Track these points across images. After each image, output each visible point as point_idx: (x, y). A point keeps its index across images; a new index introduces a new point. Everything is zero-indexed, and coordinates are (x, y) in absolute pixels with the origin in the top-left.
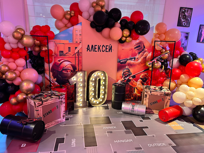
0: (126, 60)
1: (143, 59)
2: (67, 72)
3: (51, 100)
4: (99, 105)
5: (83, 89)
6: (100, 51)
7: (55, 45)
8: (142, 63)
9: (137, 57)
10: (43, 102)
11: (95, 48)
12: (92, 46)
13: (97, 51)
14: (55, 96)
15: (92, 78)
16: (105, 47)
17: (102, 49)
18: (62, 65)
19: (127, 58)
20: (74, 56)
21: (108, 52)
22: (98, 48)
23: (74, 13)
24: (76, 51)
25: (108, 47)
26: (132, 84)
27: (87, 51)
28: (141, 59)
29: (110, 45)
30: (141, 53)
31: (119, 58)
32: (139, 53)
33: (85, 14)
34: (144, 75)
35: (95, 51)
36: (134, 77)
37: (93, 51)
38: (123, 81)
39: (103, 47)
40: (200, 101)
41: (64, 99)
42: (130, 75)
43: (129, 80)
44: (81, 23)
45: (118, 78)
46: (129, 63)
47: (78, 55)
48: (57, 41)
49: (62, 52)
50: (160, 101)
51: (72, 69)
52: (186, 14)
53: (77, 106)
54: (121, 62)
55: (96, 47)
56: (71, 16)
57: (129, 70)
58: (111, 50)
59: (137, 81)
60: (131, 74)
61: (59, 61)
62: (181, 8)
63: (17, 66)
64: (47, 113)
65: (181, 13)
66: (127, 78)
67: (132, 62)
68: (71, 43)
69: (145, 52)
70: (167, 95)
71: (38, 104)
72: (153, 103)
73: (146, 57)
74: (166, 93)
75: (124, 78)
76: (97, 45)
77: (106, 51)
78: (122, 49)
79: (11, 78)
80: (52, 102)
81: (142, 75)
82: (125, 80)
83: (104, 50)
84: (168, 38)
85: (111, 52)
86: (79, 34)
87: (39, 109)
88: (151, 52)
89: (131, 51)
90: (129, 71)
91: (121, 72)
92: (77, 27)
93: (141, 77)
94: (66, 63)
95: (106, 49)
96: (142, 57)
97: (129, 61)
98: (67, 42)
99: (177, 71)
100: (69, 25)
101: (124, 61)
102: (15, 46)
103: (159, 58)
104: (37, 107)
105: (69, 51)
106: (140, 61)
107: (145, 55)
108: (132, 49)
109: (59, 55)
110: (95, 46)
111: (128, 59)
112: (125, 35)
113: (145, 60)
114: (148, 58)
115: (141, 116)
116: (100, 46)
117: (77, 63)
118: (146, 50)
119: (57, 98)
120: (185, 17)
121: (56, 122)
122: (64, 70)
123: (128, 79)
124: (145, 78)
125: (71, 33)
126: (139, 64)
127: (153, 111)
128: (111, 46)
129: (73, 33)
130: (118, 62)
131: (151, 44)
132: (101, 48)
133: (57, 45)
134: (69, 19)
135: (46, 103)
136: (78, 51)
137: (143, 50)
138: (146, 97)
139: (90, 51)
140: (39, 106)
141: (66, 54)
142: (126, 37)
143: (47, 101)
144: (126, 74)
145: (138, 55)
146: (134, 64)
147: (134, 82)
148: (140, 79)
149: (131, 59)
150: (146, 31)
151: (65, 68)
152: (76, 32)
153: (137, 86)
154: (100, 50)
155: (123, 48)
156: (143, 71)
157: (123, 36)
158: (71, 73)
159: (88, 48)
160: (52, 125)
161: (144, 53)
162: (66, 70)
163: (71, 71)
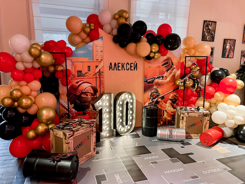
0: (153, 79)
1: (172, 78)
2: (87, 95)
3: (82, 129)
4: (127, 134)
5: (109, 114)
6: (124, 70)
7: (72, 63)
8: (170, 82)
9: (165, 75)
10: (74, 132)
11: (118, 67)
12: (115, 64)
13: (121, 70)
14: (86, 125)
15: (119, 102)
16: (130, 64)
17: (127, 67)
18: (80, 88)
19: (154, 77)
20: (95, 76)
21: (133, 70)
22: (122, 66)
23: (94, 26)
24: (97, 70)
25: (133, 65)
26: (161, 106)
27: (110, 70)
28: (169, 77)
29: (134, 62)
30: (169, 71)
31: (145, 77)
32: (167, 71)
33: (108, 28)
34: (174, 95)
35: (118, 70)
36: (163, 98)
37: (116, 70)
38: (151, 103)
39: (128, 64)
40: (243, 119)
41: (95, 127)
42: (158, 96)
43: (157, 102)
44: (102, 38)
45: (145, 100)
46: (157, 82)
47: (100, 75)
48: (74, 59)
49: (81, 72)
50: (199, 123)
51: (92, 92)
52: (210, 27)
53: (102, 136)
54: (148, 81)
55: (119, 65)
56: (91, 30)
57: (157, 90)
58: (136, 68)
59: (166, 103)
60: (159, 94)
61: (77, 83)
62: (205, 21)
63: (31, 90)
64: (78, 146)
65: (204, 26)
66: (155, 100)
67: (160, 81)
68: (91, 61)
69: (174, 69)
70: (206, 115)
71: (69, 135)
72: (190, 126)
73: (174, 75)
74: (205, 113)
75: (152, 100)
76: (120, 63)
77: (131, 70)
78: (149, 67)
79: (27, 106)
80: (83, 132)
81: (172, 95)
82: (153, 102)
83: (129, 68)
84: (198, 54)
85: (137, 70)
86: (100, 50)
87: (70, 141)
88: (180, 70)
89: (159, 68)
90: (157, 92)
91: (149, 93)
92: (98, 42)
93: (170, 98)
94: (85, 85)
95: (131, 67)
96: (171, 75)
97: (156, 80)
98: (86, 59)
99: (210, 89)
100: (88, 39)
101: (151, 80)
102: (29, 66)
103: (191, 75)
104: (68, 138)
105: (89, 70)
106: (168, 79)
107: (174, 73)
108: (159, 67)
109: (77, 76)
110: (118, 63)
111: (156, 78)
112: (154, 50)
113: (174, 79)
114: (177, 75)
115: (180, 142)
116: (124, 63)
117: (98, 84)
118: (175, 66)
119: (88, 127)
120: (209, 31)
121: (87, 156)
122: (82, 93)
123: (157, 100)
124: (175, 99)
125: (91, 49)
126: (167, 83)
127: (191, 135)
128: (137, 63)
129: (93, 49)
130: (145, 82)
131: (179, 60)
132: (125, 66)
133: (74, 63)
134: (88, 33)
135: (77, 134)
136: (100, 70)
137: (171, 67)
138: (183, 120)
139: (112, 70)
140: (70, 137)
141: (85, 75)
142: (155, 53)
143: (78, 130)
144: (154, 95)
145: (166, 73)
146: (162, 83)
147: (162, 104)
148: (169, 101)
149: (159, 78)
150: (176, 46)
151: (84, 91)
152: (97, 48)
153: (166, 108)
154: (124, 68)
155: (150, 65)
156: (173, 91)
157: (151, 52)
158: (92, 96)
159: (111, 67)
160: (82, 161)
161: (172, 70)
162: (85, 93)
163: (91, 95)
